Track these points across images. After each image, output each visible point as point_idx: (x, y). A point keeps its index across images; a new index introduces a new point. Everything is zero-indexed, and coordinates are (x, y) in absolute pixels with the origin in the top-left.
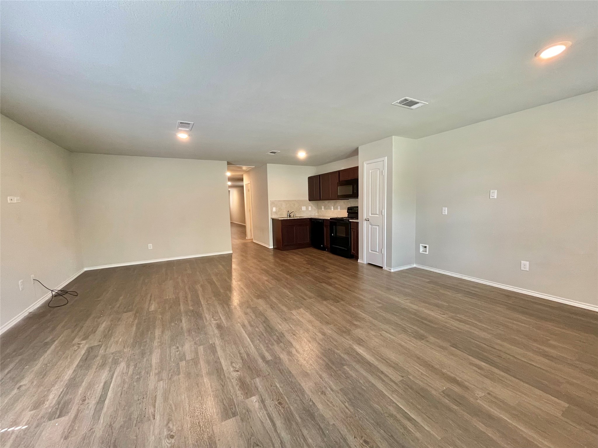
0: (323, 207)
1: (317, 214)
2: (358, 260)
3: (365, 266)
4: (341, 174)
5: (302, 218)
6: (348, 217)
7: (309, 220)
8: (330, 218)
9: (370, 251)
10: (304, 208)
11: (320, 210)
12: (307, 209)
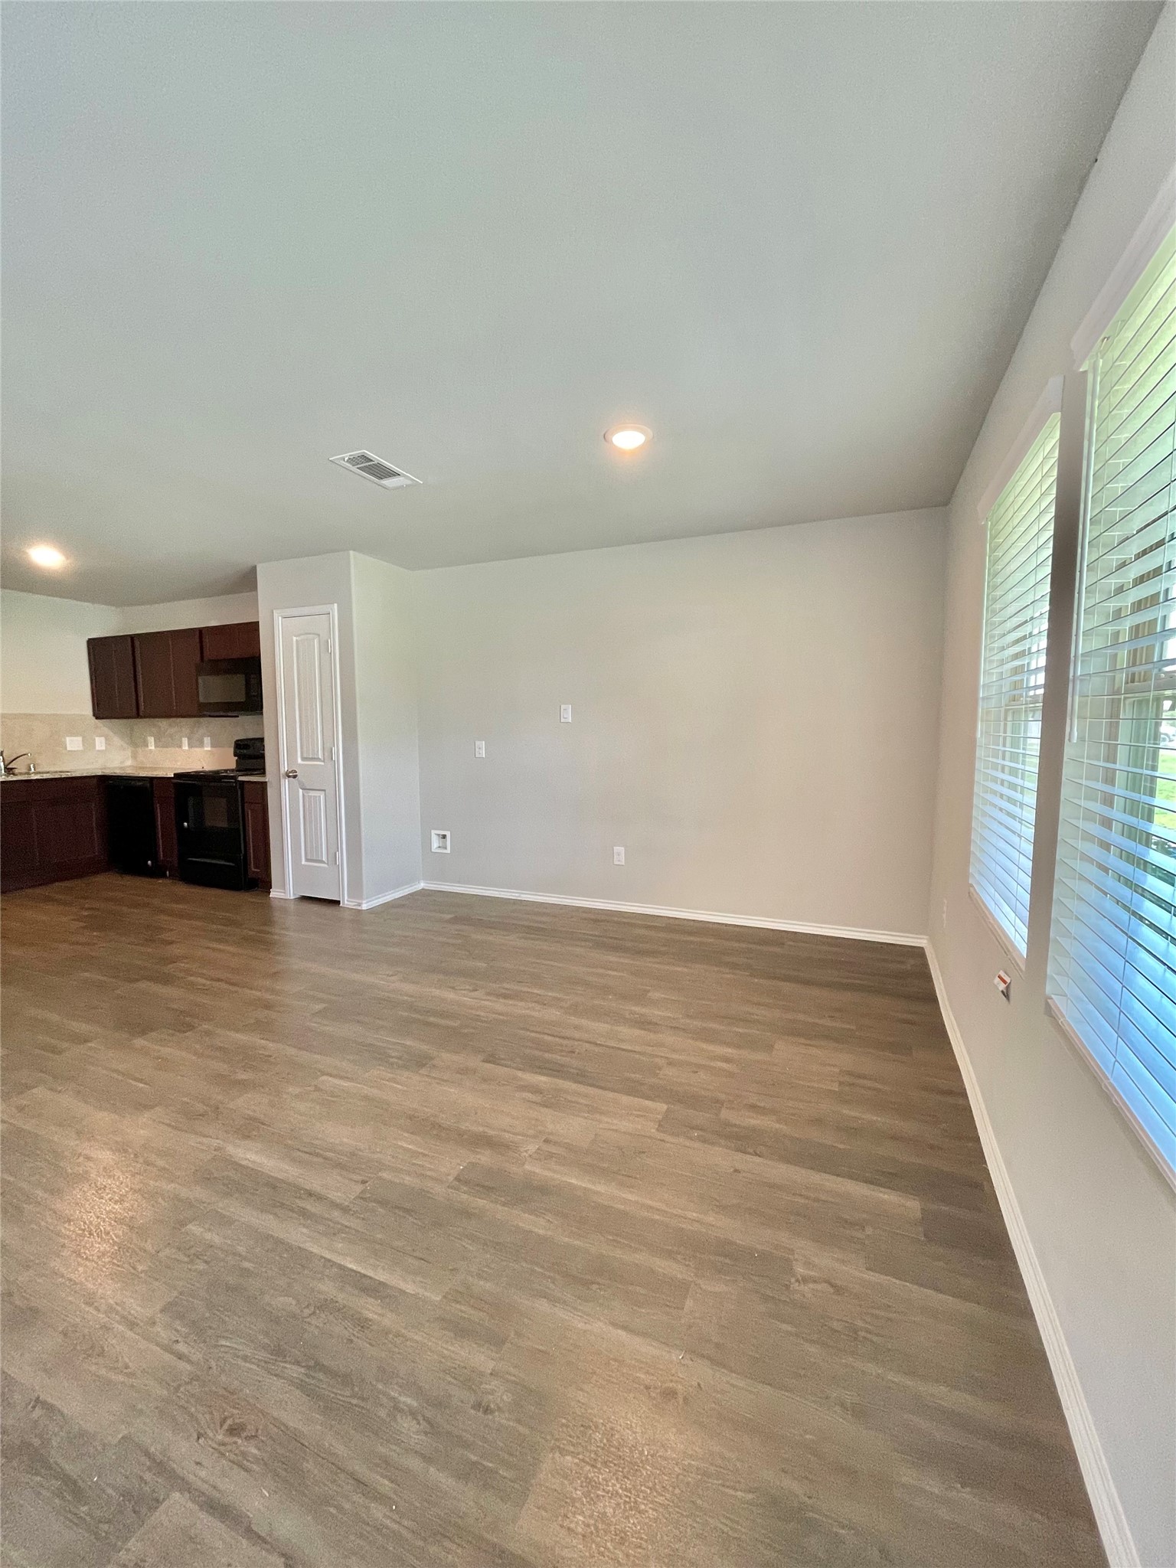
0: (151, 740)
1: (129, 763)
2: (270, 892)
3: (292, 906)
4: (206, 640)
5: (64, 775)
6: (238, 770)
7: (95, 781)
8: (175, 774)
9: (303, 862)
10: (73, 743)
11: (140, 750)
12: (88, 744)
